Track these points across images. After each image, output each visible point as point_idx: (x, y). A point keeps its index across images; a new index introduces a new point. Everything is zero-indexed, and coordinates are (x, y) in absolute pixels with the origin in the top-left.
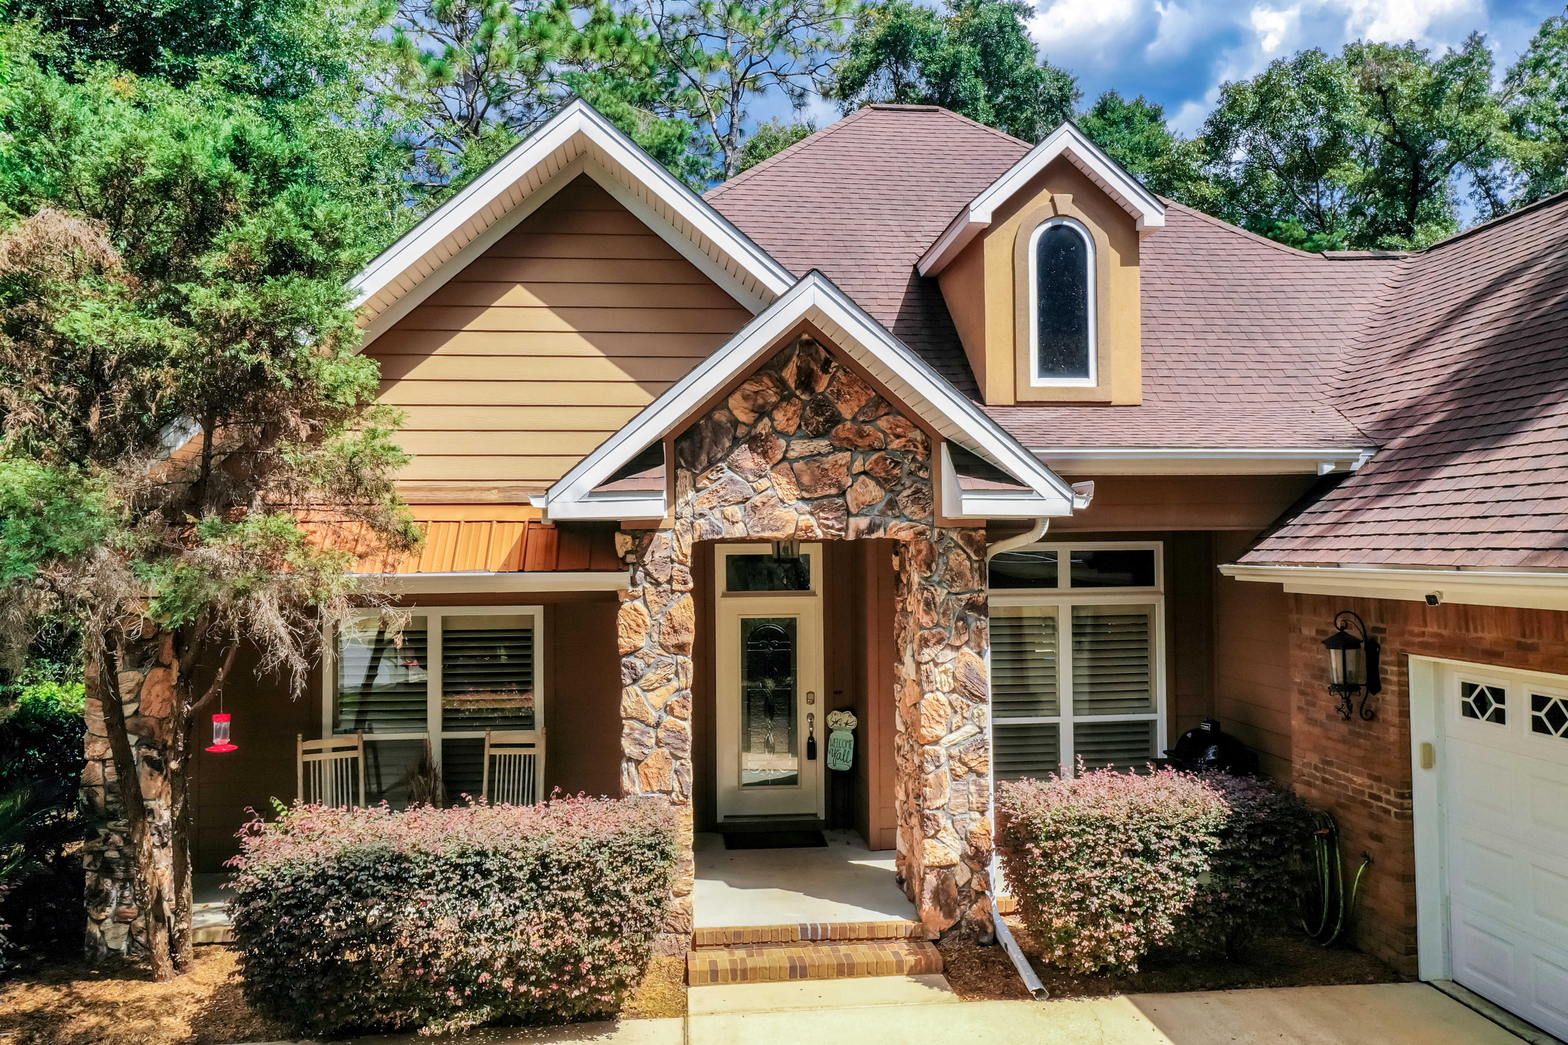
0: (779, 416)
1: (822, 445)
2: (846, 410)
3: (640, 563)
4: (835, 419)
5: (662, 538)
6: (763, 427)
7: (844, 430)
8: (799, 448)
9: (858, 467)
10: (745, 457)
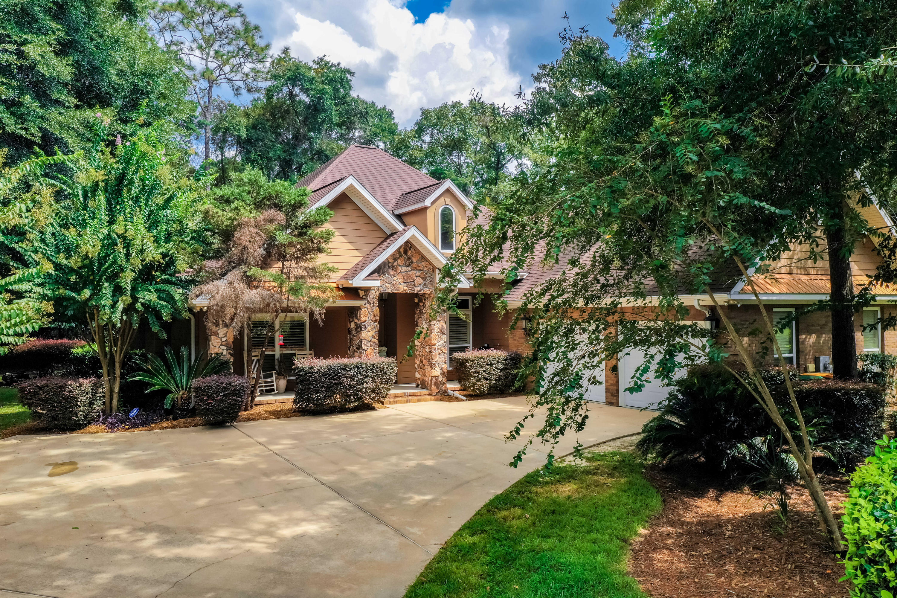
0: (399, 261)
1: (409, 268)
2: (414, 260)
3: (366, 299)
4: (412, 262)
5: (372, 292)
6: (395, 264)
7: (415, 264)
8: (404, 269)
9: (418, 274)
10: (392, 272)
